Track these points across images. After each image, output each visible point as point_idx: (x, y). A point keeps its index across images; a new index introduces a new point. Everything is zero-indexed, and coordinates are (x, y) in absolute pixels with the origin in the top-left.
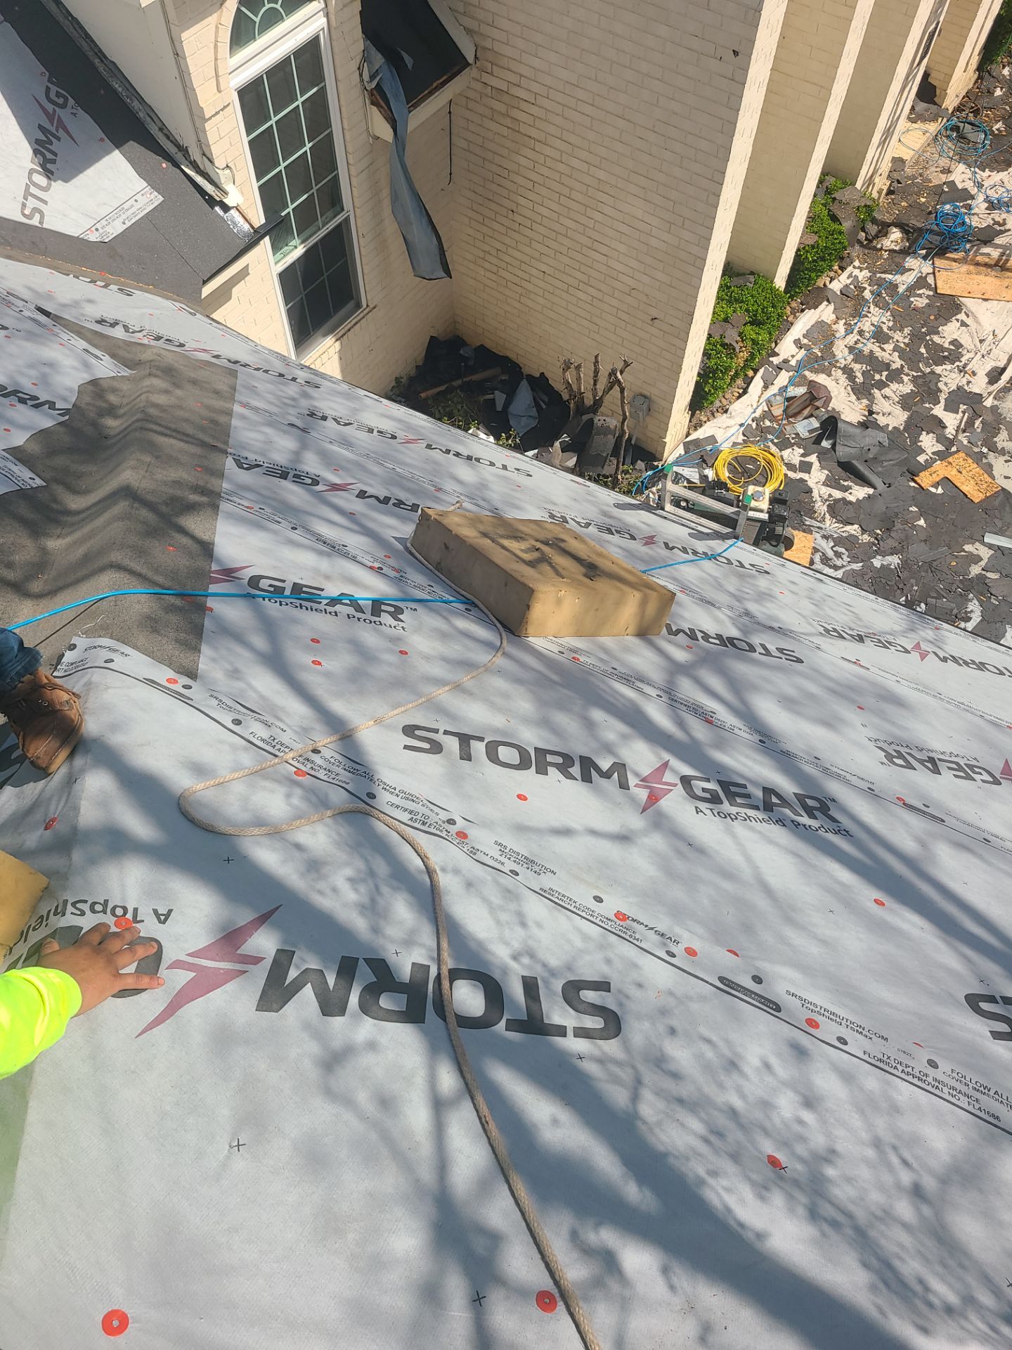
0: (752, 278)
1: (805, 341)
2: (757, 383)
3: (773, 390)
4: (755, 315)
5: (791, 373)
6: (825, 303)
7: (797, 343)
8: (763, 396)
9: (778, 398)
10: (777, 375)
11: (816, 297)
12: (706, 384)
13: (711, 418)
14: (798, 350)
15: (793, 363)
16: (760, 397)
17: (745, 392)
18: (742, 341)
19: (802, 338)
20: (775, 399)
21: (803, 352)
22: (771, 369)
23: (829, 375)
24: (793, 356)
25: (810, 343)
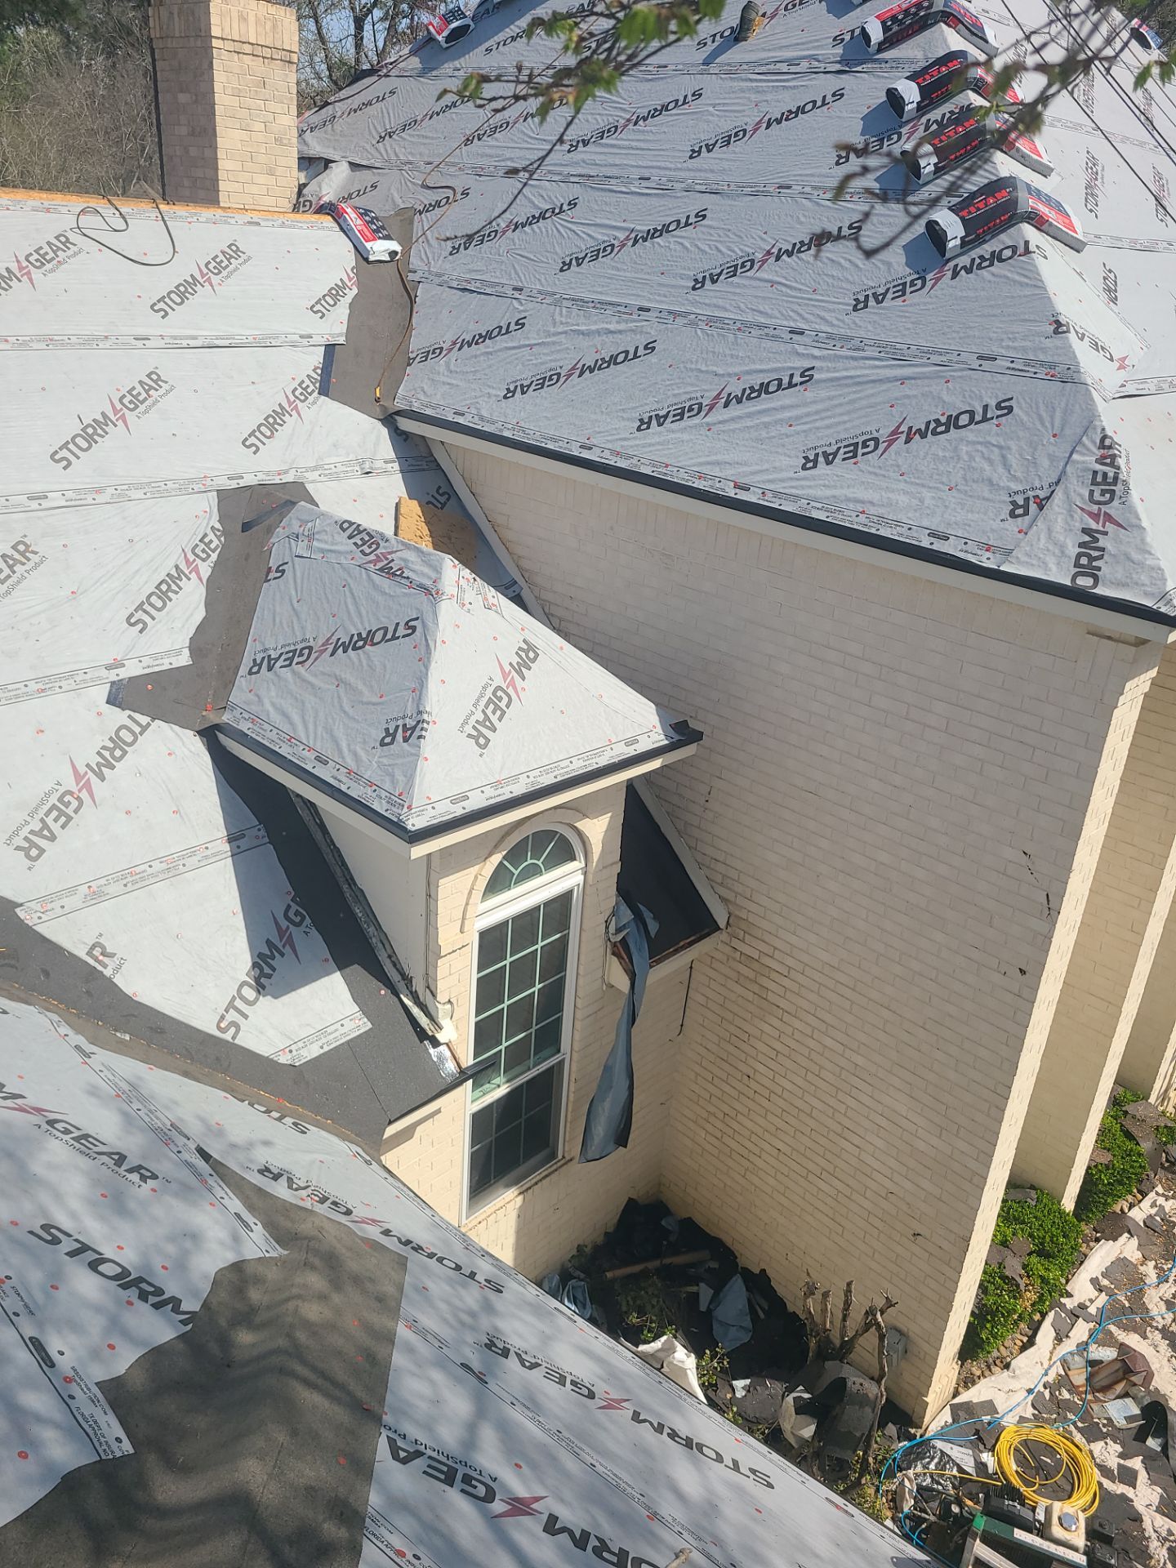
0: (1033, 1194)
1: (1105, 1282)
2: (1046, 1334)
3: (1069, 1346)
4: (1042, 1244)
5: (1092, 1325)
6: (1126, 1235)
7: (1094, 1282)
8: (1056, 1352)
9: (1077, 1358)
10: (1073, 1325)
11: (1115, 1227)
12: (982, 1328)
13: (987, 1373)
14: (1096, 1293)
15: (1092, 1310)
16: (1051, 1353)
17: (1031, 1342)
18: (1028, 1277)
19: (1100, 1278)
20: (1073, 1359)
21: (1103, 1298)
22: (1063, 1315)
23: (1145, 1337)
24: (1092, 1301)
25: (1113, 1286)
